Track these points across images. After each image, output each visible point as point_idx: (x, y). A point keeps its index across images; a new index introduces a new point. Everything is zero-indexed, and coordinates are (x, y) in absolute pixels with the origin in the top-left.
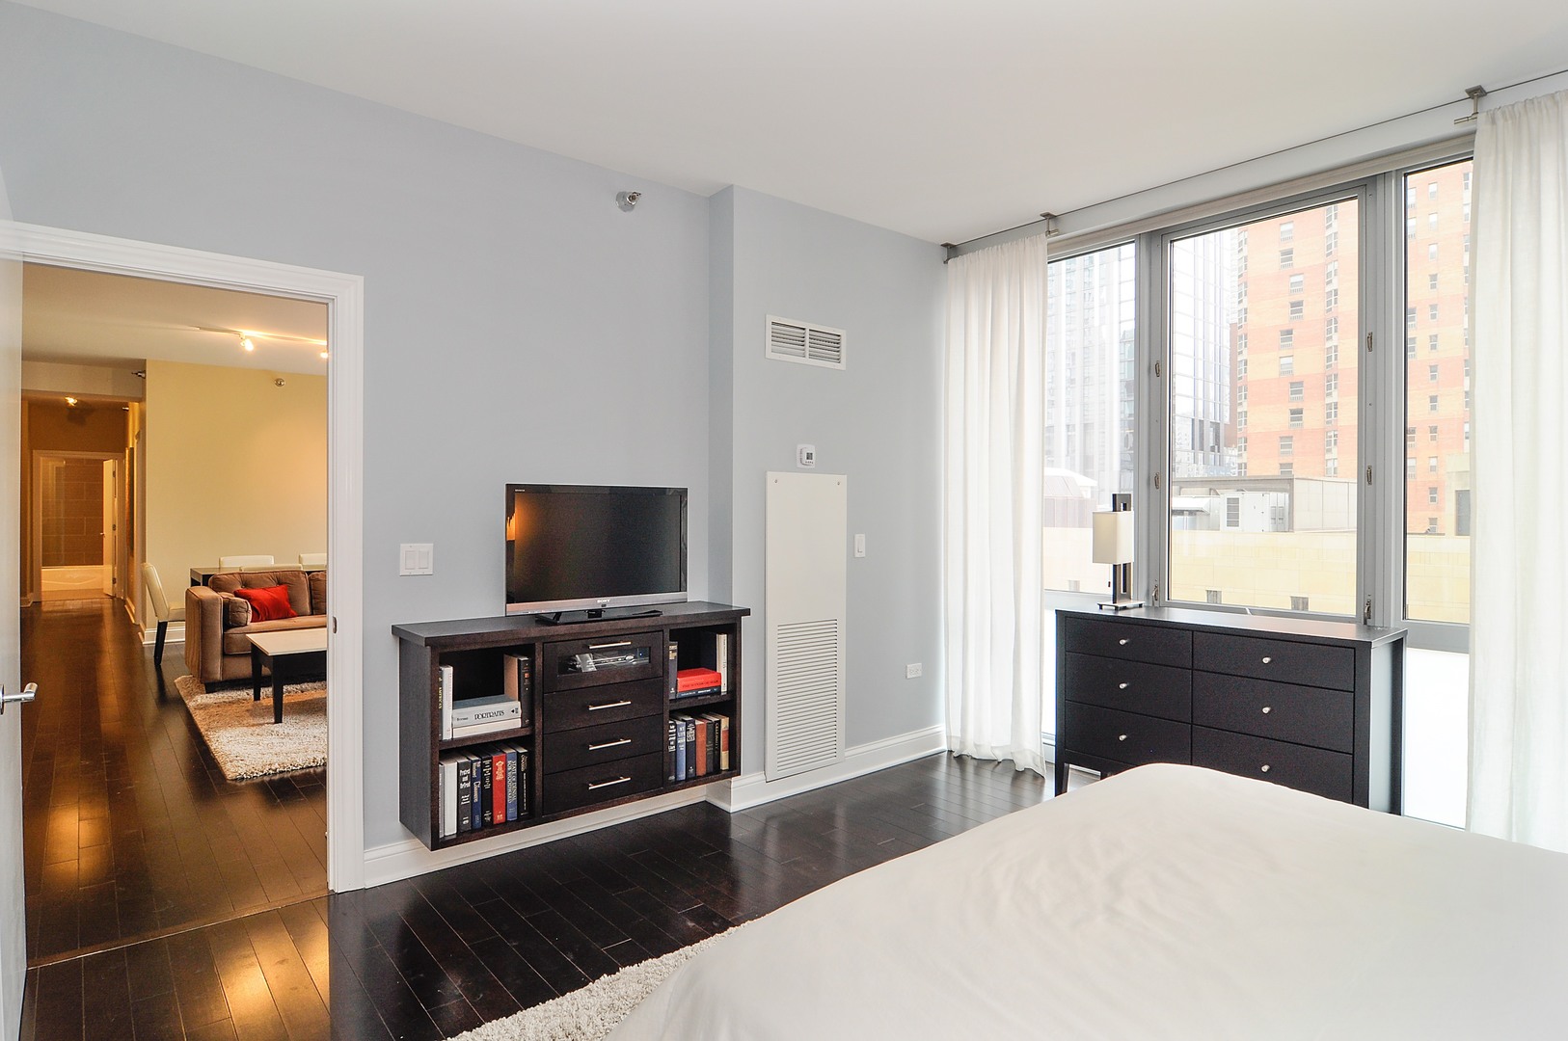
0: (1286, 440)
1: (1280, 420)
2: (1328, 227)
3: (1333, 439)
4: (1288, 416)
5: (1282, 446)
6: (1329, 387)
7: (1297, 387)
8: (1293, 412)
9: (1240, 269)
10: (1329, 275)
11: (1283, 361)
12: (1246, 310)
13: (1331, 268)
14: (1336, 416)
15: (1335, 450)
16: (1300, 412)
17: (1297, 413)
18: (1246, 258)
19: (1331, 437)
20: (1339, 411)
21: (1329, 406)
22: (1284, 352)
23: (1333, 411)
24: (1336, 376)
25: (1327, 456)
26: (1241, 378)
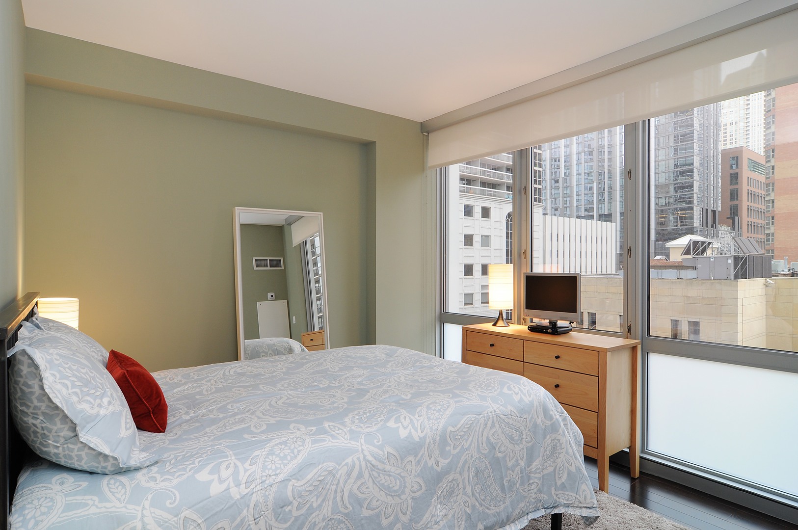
26: (769, 178)
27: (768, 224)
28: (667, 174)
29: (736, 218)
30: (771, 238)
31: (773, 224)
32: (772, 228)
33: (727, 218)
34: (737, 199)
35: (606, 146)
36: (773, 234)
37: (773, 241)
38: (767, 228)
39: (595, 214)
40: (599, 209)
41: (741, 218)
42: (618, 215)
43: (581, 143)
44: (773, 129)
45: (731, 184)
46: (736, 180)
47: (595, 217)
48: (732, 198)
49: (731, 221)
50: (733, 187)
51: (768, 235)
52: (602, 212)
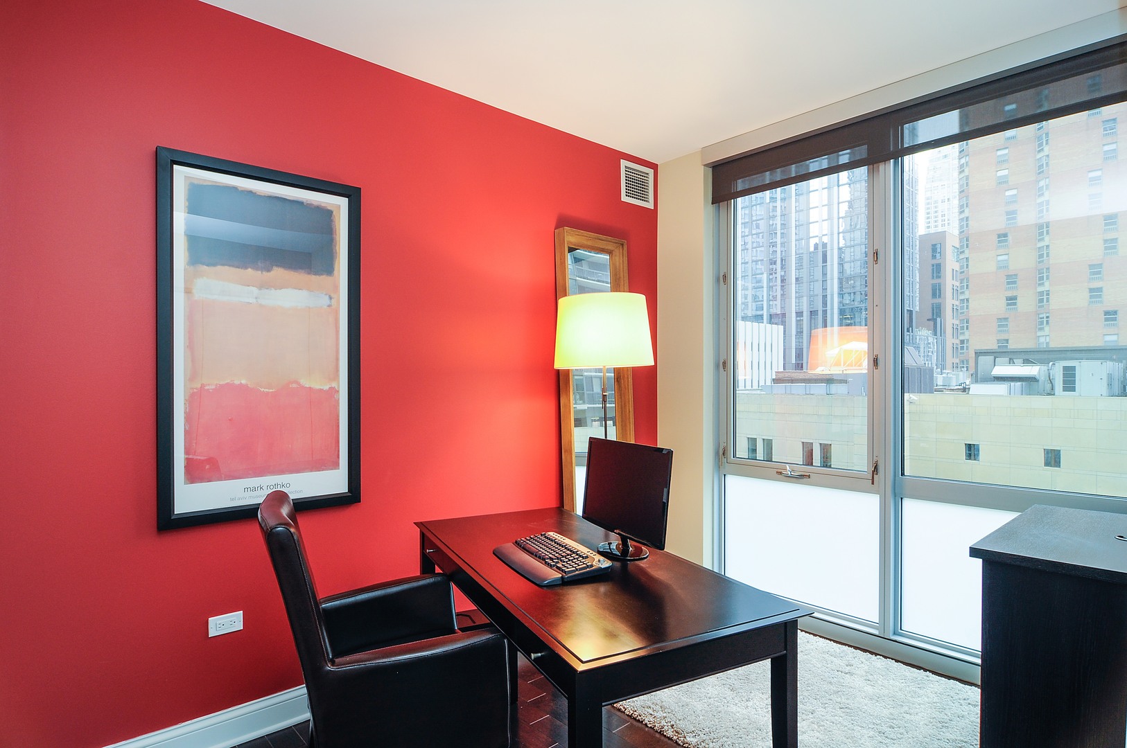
0: (1002, 322)
1: (997, 305)
2: (1039, 151)
3: (1045, 320)
4: (1004, 302)
5: (999, 326)
6: (1041, 278)
7: (1011, 280)
8: (1009, 299)
9: (961, 186)
10: (1041, 189)
11: (1000, 258)
12: (967, 218)
13: (1042, 183)
14: (1048, 301)
15: (1047, 329)
16: (1015, 298)
17: (1012, 300)
18: (967, 178)
19: (1043, 318)
20: (1051, 297)
21: (1041, 293)
22: (1001, 251)
23: (1045, 297)
24: (1048, 269)
25: (1039, 334)
26: (963, 272)
27: (962, 328)
28: (852, 263)
29: (938, 319)
30: (965, 345)
31: (967, 329)
32: (967, 333)
33: (928, 320)
34: (940, 296)
35: (779, 227)
36: (968, 340)
37: (967, 349)
38: (961, 333)
39: (765, 313)
40: (769, 306)
41: (945, 320)
42: (794, 315)
43: (748, 222)
44: (966, 213)
45: (933, 277)
46: (939, 273)
47: (765, 317)
48: (934, 295)
49: (932, 323)
50: (936, 281)
51: (962, 342)
52: (773, 311)
